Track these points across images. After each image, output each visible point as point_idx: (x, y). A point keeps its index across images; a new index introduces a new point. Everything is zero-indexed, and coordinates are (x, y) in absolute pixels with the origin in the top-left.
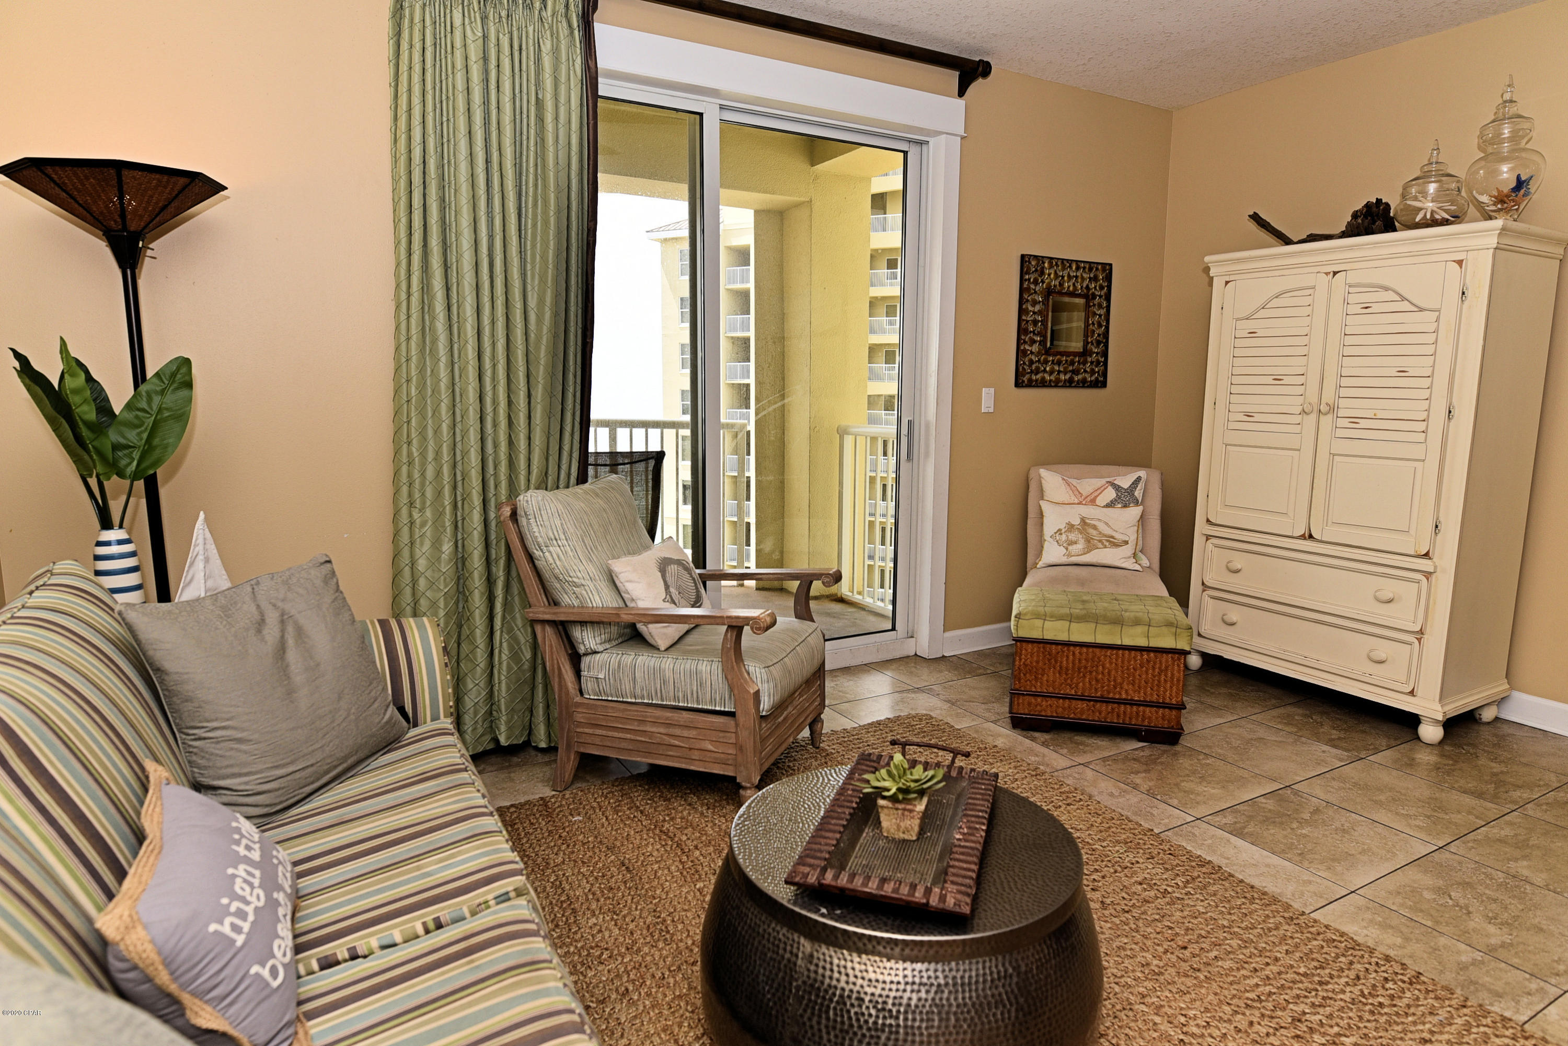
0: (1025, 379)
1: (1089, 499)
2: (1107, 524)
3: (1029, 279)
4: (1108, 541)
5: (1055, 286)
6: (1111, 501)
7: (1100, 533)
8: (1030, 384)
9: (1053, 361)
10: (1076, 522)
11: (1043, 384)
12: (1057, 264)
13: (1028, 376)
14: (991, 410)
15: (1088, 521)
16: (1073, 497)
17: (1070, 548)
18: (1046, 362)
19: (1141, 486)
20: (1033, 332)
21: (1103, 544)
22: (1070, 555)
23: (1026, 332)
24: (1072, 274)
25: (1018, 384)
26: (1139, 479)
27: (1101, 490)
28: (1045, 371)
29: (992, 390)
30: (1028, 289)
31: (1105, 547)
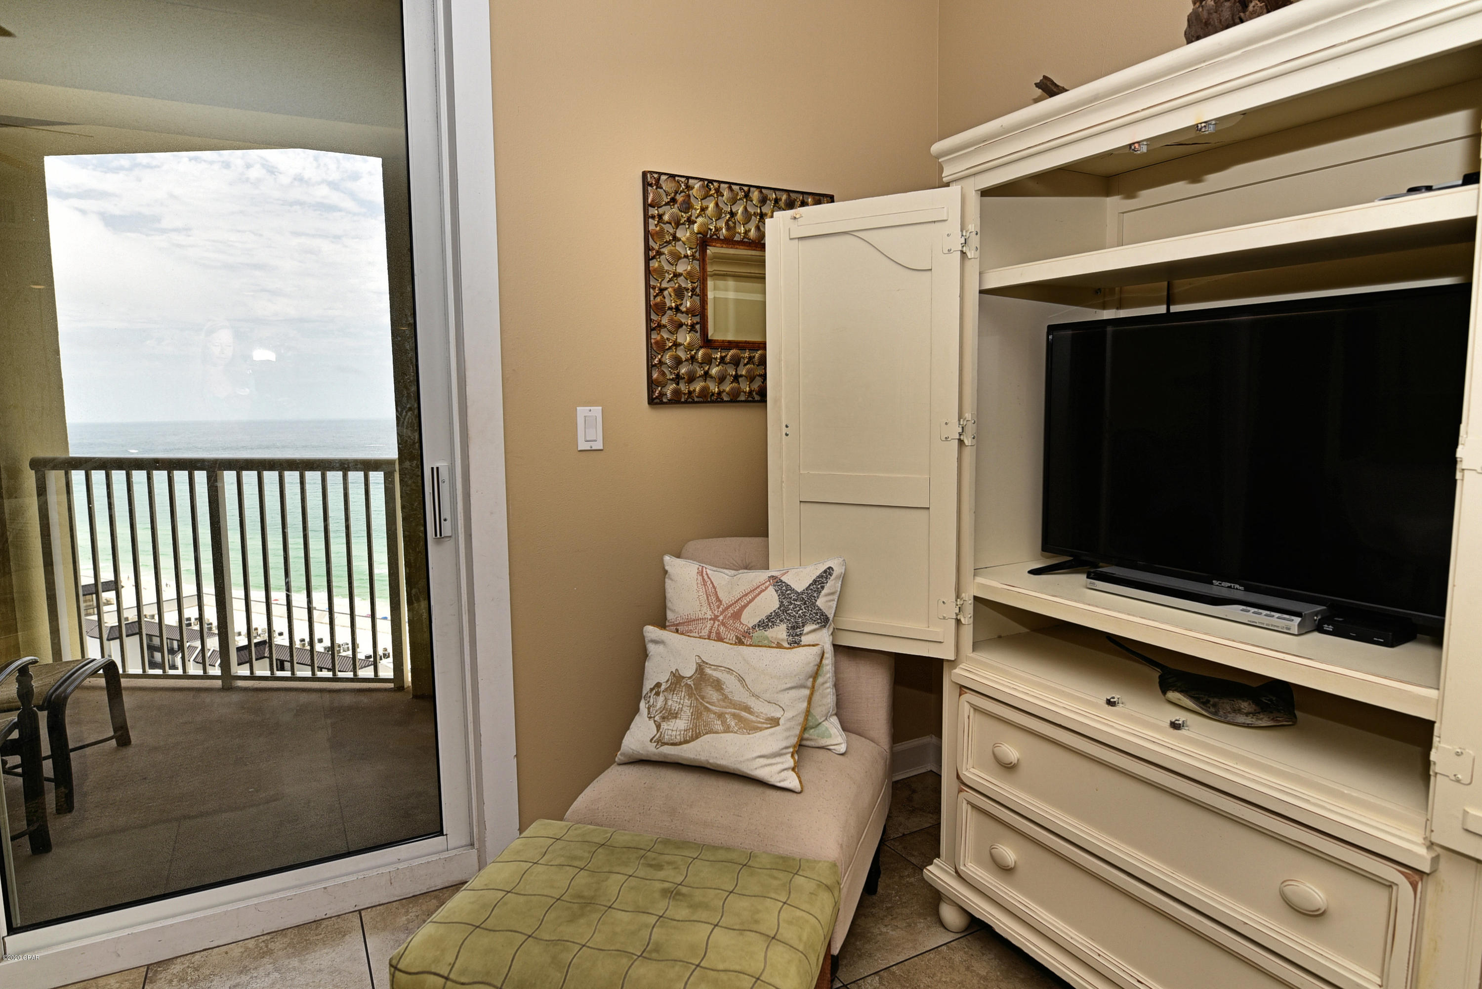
0: (669, 390)
1: (731, 611)
2: (741, 680)
3: (660, 216)
4: (734, 716)
5: (718, 230)
6: (769, 618)
7: (725, 698)
8: (677, 400)
9: (722, 358)
10: (688, 671)
11: (707, 399)
12: (718, 191)
13: (672, 386)
14: (599, 445)
15: (708, 671)
16: (705, 608)
17: (664, 726)
18: (708, 360)
19: (832, 585)
20: (677, 309)
21: (724, 722)
22: (660, 742)
23: (661, 309)
24: (751, 210)
25: (655, 401)
26: (828, 572)
27: (757, 591)
28: (706, 375)
29: (597, 411)
30: (661, 234)
31: (727, 730)
